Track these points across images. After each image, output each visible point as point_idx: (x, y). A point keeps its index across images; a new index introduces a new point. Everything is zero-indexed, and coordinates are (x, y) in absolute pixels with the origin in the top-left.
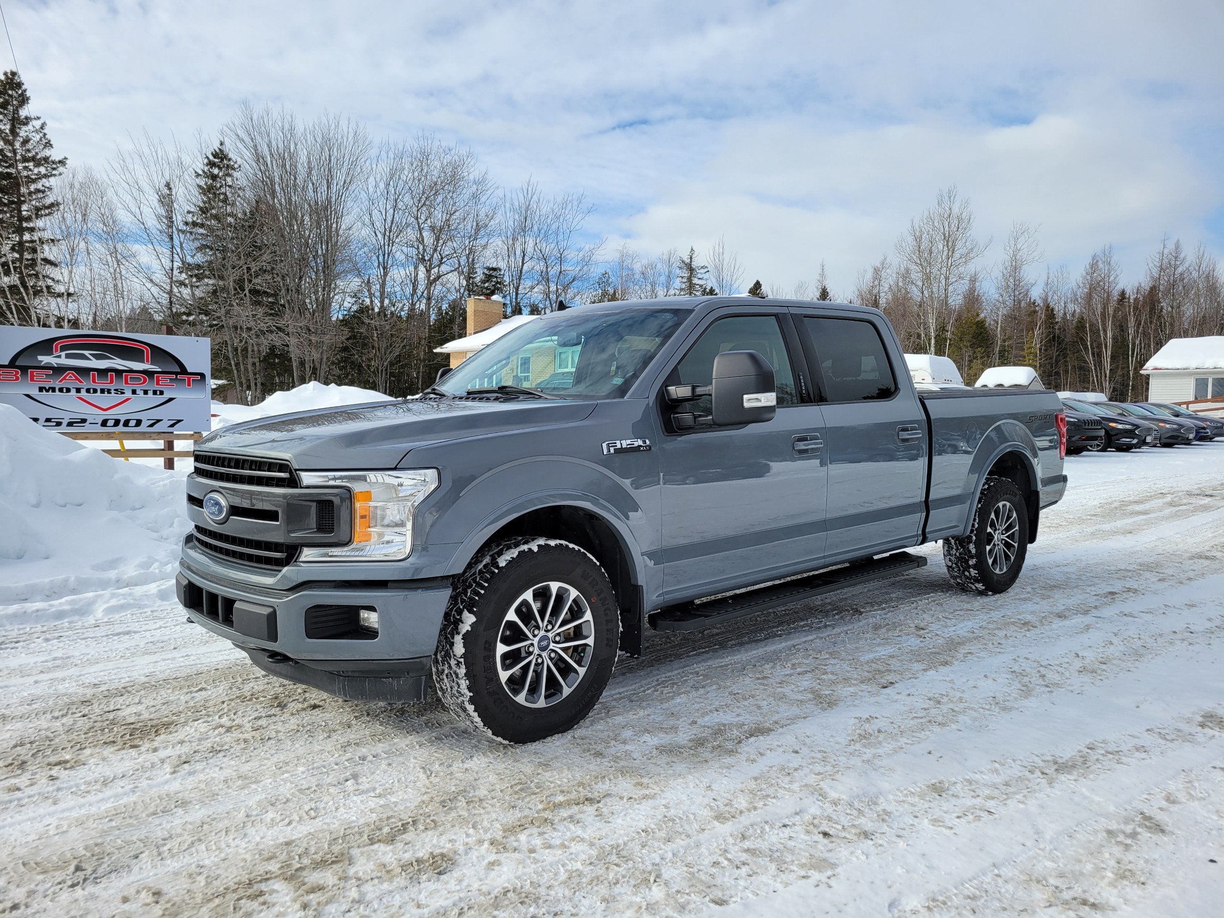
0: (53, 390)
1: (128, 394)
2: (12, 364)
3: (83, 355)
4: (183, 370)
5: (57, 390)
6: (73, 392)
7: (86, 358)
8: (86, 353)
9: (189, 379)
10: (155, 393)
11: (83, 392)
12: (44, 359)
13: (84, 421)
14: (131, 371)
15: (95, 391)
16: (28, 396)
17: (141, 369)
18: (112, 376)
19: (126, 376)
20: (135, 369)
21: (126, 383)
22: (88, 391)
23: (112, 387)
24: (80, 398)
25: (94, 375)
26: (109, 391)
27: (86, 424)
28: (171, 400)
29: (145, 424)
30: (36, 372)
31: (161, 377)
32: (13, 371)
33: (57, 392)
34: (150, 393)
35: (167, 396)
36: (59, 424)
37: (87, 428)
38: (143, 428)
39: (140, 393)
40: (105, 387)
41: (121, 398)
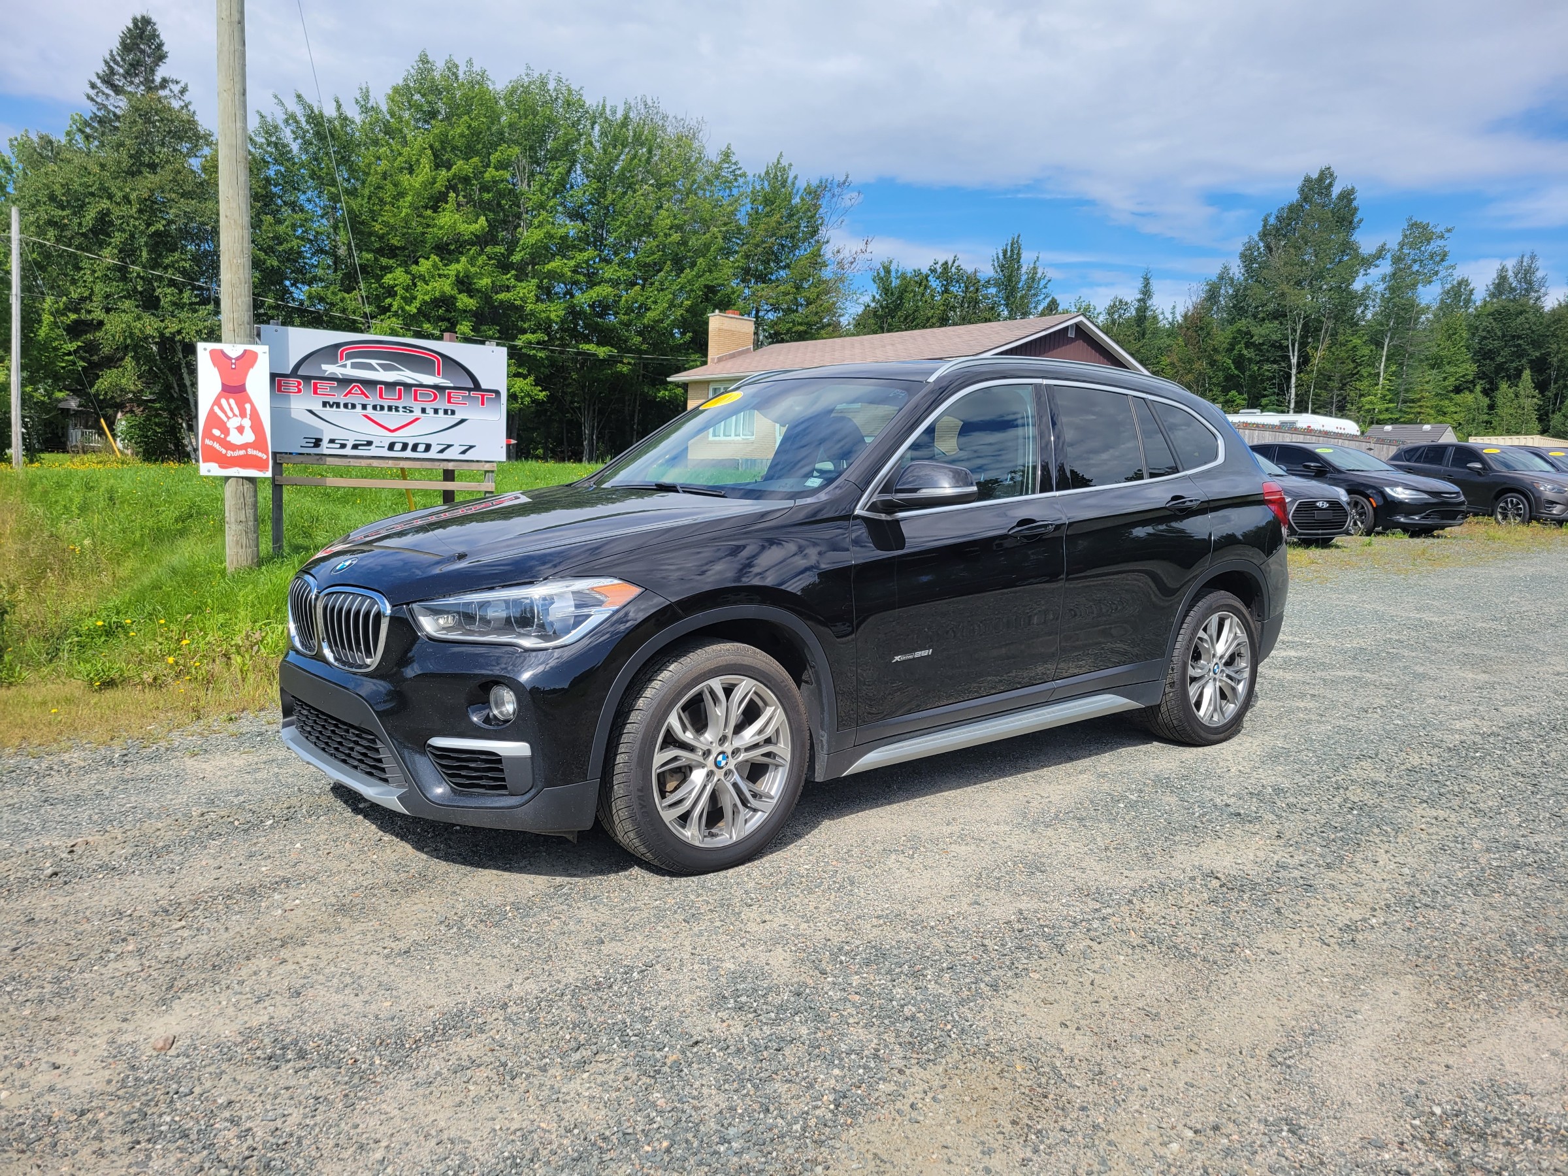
0: (338, 405)
1: (417, 413)
2: (295, 372)
3: (370, 364)
4: (477, 386)
5: (342, 406)
6: (359, 407)
7: (370, 367)
9: (483, 396)
10: (446, 412)
11: (369, 408)
12: (329, 369)
13: (369, 443)
14: (421, 385)
15: (382, 408)
16: (311, 411)
17: (431, 383)
18: (400, 390)
19: (416, 392)
20: (425, 383)
21: (416, 399)
22: (375, 408)
23: (400, 404)
24: (365, 416)
25: (381, 389)
26: (397, 409)
27: (372, 447)
28: (462, 421)
29: (435, 449)
30: (320, 384)
31: (454, 393)
32: (295, 381)
33: (342, 408)
34: (441, 412)
35: (458, 416)
36: (343, 446)
37: (373, 451)
38: (432, 454)
39: (430, 411)
40: (394, 403)
41: (410, 417)
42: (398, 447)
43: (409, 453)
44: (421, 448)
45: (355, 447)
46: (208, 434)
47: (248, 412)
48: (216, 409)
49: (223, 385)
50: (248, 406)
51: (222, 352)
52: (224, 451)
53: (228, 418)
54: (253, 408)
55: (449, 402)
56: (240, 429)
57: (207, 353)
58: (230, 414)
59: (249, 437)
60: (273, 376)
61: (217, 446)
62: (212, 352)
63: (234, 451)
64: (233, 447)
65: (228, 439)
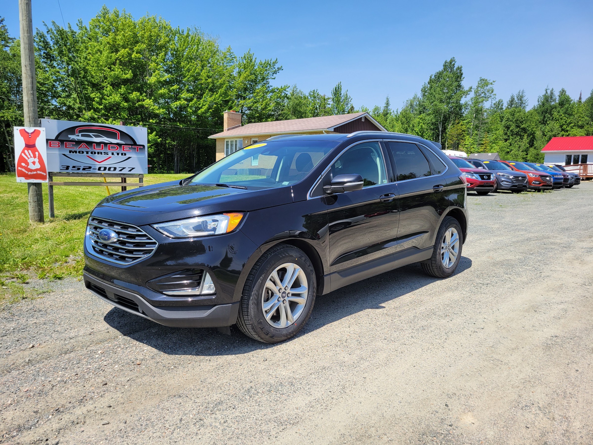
0: (76, 152)
1: (110, 155)
2: (57, 139)
3: (89, 135)
4: (135, 143)
5: (78, 152)
6: (85, 153)
7: (89, 136)
8: (91, 134)
9: (137, 148)
10: (122, 154)
11: (90, 153)
12: (72, 137)
14: (111, 143)
15: (95, 153)
16: (64, 155)
17: (116, 142)
18: (102, 145)
19: (109, 146)
20: (113, 142)
21: (109, 149)
22: (92, 153)
23: (103, 151)
24: (88, 156)
25: (94, 145)
26: (101, 153)
27: (91, 169)
28: (129, 158)
29: (118, 169)
30: (68, 143)
31: (125, 146)
32: (57, 142)
33: (78, 153)
34: (120, 154)
35: (128, 156)
36: (79, 169)
37: (92, 171)
38: (117, 172)
39: (116, 154)
40: (100, 151)
41: (107, 157)
42: (102, 169)
43: (107, 171)
44: (112, 169)
45: (84, 169)
46: (19, 165)
47: (37, 156)
48: (23, 154)
49: (26, 144)
50: (37, 153)
51: (24, 130)
52: (27, 172)
53: (29, 158)
54: (39, 154)
55: (123, 150)
56: (34, 163)
57: (18, 131)
58: (29, 157)
59: (38, 166)
60: (47, 140)
61: (23, 170)
62: (20, 131)
63: (31, 172)
64: (31, 170)
65: (29, 167)
